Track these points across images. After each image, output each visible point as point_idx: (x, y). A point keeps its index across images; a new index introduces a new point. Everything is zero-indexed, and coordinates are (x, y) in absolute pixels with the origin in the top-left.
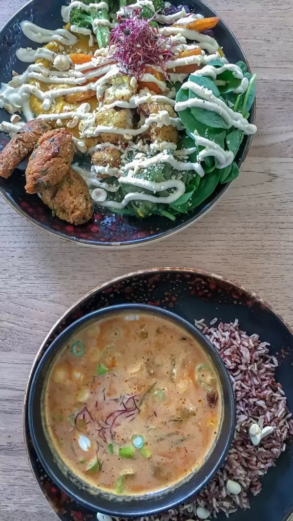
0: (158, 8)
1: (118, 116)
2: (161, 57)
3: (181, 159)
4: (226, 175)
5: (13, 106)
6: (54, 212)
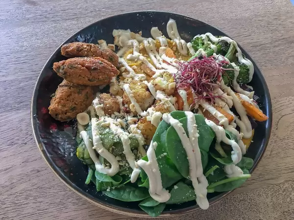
0: (241, 79)
1: (142, 91)
2: (205, 94)
3: (138, 156)
4: (147, 204)
5: (118, 42)
6: (53, 94)
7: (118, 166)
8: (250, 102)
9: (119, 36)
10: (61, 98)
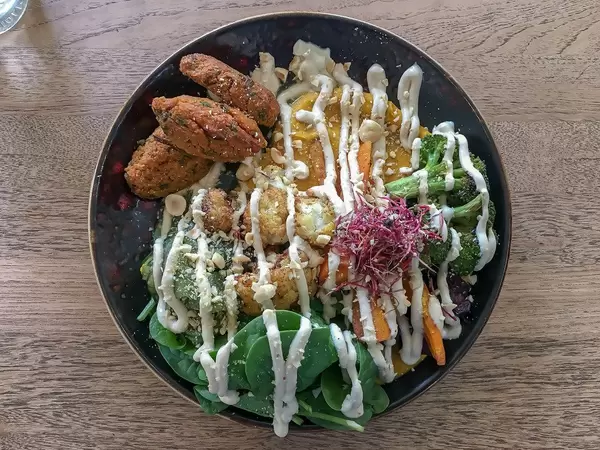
0: (456, 266)
5: (298, 68)
6: (143, 141)
7: (186, 326)
8: (437, 322)
9: (303, 59)
10: (148, 165)
